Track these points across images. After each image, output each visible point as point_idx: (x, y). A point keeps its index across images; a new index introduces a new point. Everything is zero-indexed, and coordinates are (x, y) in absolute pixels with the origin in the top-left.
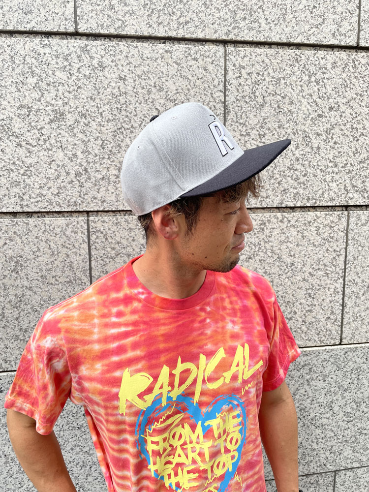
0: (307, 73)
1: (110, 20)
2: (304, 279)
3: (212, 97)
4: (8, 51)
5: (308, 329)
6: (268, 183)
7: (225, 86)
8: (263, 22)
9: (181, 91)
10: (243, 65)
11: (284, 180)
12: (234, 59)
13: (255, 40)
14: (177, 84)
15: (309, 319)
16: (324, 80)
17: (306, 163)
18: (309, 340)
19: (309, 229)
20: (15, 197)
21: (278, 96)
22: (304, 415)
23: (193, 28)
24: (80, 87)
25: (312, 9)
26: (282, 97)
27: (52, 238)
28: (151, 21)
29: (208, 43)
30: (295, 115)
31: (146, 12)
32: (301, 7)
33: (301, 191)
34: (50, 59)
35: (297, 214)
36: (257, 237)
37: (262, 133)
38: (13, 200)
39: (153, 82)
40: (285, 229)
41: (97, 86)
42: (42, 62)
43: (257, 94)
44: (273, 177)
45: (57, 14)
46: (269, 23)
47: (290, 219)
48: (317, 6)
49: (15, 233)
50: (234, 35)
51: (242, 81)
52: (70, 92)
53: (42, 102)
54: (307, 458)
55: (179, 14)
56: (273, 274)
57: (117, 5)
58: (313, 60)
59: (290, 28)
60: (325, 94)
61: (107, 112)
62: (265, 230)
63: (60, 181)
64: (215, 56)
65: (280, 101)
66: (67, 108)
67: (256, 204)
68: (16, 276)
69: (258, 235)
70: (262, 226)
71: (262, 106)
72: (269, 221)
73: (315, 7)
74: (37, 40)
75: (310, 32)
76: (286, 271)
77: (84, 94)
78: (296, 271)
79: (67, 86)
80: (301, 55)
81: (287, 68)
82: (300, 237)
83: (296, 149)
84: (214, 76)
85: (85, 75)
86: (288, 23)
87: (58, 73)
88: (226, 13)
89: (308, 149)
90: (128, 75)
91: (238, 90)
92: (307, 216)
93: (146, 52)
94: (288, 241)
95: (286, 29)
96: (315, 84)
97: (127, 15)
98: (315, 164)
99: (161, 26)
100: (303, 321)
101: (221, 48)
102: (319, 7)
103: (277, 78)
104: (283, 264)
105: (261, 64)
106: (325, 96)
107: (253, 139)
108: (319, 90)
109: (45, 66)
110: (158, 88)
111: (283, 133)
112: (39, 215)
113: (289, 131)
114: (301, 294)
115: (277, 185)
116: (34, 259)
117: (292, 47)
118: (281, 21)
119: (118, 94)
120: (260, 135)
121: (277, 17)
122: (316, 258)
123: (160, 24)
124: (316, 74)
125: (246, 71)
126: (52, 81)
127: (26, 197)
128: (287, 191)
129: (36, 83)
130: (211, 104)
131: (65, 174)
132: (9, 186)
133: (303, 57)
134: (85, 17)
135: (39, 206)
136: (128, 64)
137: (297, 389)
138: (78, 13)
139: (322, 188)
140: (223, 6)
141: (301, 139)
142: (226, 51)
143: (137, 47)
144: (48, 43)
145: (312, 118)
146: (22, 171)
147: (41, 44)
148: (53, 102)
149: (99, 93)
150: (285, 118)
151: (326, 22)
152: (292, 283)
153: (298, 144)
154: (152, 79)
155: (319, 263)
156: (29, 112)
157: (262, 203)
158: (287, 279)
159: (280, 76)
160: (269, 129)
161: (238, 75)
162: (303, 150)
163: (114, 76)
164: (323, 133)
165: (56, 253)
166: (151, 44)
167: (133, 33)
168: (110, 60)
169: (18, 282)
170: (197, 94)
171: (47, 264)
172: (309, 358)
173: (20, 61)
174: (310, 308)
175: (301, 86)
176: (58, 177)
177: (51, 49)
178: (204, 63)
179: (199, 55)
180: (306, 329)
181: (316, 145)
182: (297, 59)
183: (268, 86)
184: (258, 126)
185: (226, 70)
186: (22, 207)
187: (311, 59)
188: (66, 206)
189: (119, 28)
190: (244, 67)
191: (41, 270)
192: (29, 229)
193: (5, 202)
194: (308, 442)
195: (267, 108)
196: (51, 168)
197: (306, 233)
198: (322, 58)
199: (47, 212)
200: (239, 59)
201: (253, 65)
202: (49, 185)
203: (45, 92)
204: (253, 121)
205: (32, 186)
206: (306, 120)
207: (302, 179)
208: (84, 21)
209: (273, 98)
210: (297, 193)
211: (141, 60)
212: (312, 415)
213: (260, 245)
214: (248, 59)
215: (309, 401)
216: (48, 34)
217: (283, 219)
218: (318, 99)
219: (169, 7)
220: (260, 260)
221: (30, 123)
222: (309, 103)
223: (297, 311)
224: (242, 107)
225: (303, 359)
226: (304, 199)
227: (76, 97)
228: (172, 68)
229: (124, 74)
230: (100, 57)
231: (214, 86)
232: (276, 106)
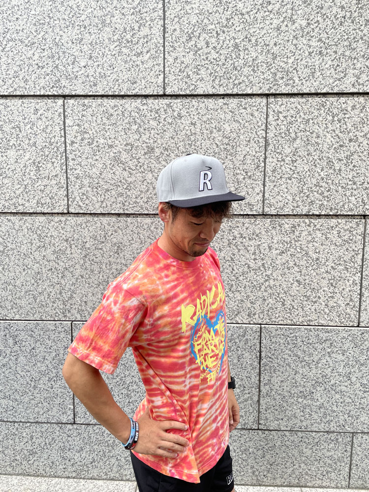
0: (331, 114)
1: (187, 85)
2: (327, 272)
3: (257, 134)
4: (121, 109)
5: (331, 312)
6: (298, 196)
7: (266, 126)
8: (296, 79)
9: (234, 131)
10: (281, 110)
11: (311, 194)
12: (274, 107)
13: (290, 92)
14: (231, 126)
15: (331, 304)
16: (345, 119)
17: (330, 181)
18: (331, 321)
19: (332, 232)
20: (120, 203)
21: (308, 132)
22: (325, 381)
23: (244, 87)
24: (165, 131)
25: (336, 67)
26: (311, 133)
27: (142, 231)
28: (214, 84)
29: (255, 97)
30: (321, 146)
31: (211, 78)
32: (327, 66)
33: (325, 203)
34: (147, 113)
35: (322, 221)
36: (289, 237)
37: (295, 159)
38: (118, 205)
39: (214, 125)
40: (312, 232)
41: (176, 129)
42: (141, 115)
43: (291, 131)
44: (302, 192)
45: (153, 83)
46: (302, 80)
47: (316, 224)
48: (340, 64)
49: (118, 227)
50: (275, 90)
51: (279, 122)
52: (158, 134)
53: (140, 141)
54: (328, 417)
55: (234, 78)
56: (302, 266)
57: (192, 75)
58: (336, 104)
59: (317, 82)
60: (346, 129)
61: (182, 147)
62: (296, 232)
63: (148, 193)
64: (260, 105)
65: (309, 135)
66: (156, 144)
67: (289, 212)
68: (117, 256)
69: (290, 235)
70: (293, 229)
71: (295, 139)
72: (299, 225)
73: (338, 65)
74: (139, 101)
75: (334, 85)
76: (312, 264)
77: (168, 135)
78: (320, 265)
79: (156, 130)
80: (326, 102)
81: (315, 111)
82: (324, 238)
83: (321, 171)
84: (258, 120)
85: (168, 123)
86: (316, 78)
87: (151, 122)
88: (269, 75)
89: (331, 171)
90: (197, 122)
91: (276, 128)
92: (330, 222)
93: (210, 105)
94: (314, 241)
95: (314, 84)
96: (338, 122)
97: (199, 81)
98: (337, 182)
99: (222, 87)
100: (326, 305)
101: (264, 100)
102: (342, 65)
103: (307, 119)
104: (309, 258)
105: (295, 109)
106: (346, 131)
107: (287, 164)
108: (340, 126)
109: (143, 118)
110: (218, 129)
111: (311, 159)
112: (134, 216)
113: (316, 158)
114: (324, 283)
115: (306, 198)
116: (129, 245)
117: (320, 96)
118: (311, 77)
119: (189, 134)
120: (292, 161)
121: (308, 75)
122: (337, 255)
123: (221, 85)
124: (338, 115)
125: (283, 115)
126: (147, 127)
127: (127, 204)
128: (314, 202)
129: (137, 129)
130: (255, 139)
131: (152, 188)
132: (116, 197)
133: (328, 103)
134: (170, 84)
135: (135, 210)
136: (197, 114)
137: (320, 359)
138: (166, 82)
139: (343, 201)
140: (266, 70)
141: (326, 164)
142: (267, 101)
143: (204, 102)
144: (146, 102)
145: (335, 148)
146: (125, 187)
147: (142, 103)
148: (147, 141)
149: (177, 134)
150: (313, 148)
151: (347, 76)
152: (317, 274)
153: (323, 167)
154: (214, 123)
155: (340, 259)
156: (132, 148)
157: (293, 212)
158: (313, 271)
159: (309, 117)
160: (300, 156)
161: (277, 118)
162: (327, 172)
163: (188, 123)
164: (344, 158)
165: (143, 242)
166: (214, 100)
167: (202, 93)
168: (186, 112)
169: (118, 260)
170: (246, 133)
171: (137, 249)
172: (330, 335)
173: (128, 115)
174: (332, 295)
175: (326, 124)
176: (148, 191)
177: (148, 106)
178: (251, 111)
179: (247, 105)
180: (328, 312)
181: (338, 168)
182: (323, 104)
183: (299, 125)
184: (291, 154)
185: (267, 115)
186: (124, 210)
187: (334, 104)
188: (152, 211)
189: (192, 90)
190: (281, 112)
191: (133, 253)
192: (127, 225)
193: (114, 207)
194: (329, 404)
195: (298, 141)
196: (143, 185)
197: (329, 235)
198: (344, 103)
199: (139, 214)
200: (277, 107)
201: (288, 110)
202: (141, 196)
203: (143, 135)
204: (288, 151)
205: (131, 196)
206: (330, 150)
207: (326, 194)
208: (169, 87)
209: (303, 134)
210: (322, 204)
211: (207, 111)
212: (333, 382)
213: (291, 243)
214: (284, 106)
215: (330, 370)
216: (146, 96)
217: (310, 224)
218: (340, 134)
219: (227, 74)
220: (291, 254)
221: (132, 155)
222: (332, 137)
223: (321, 296)
224: (279, 141)
225: (325, 335)
226: (328, 209)
227: (162, 137)
228: (228, 115)
229: (195, 121)
230: (179, 110)
231: (258, 126)
232: (305, 139)
